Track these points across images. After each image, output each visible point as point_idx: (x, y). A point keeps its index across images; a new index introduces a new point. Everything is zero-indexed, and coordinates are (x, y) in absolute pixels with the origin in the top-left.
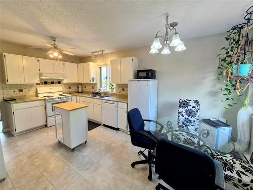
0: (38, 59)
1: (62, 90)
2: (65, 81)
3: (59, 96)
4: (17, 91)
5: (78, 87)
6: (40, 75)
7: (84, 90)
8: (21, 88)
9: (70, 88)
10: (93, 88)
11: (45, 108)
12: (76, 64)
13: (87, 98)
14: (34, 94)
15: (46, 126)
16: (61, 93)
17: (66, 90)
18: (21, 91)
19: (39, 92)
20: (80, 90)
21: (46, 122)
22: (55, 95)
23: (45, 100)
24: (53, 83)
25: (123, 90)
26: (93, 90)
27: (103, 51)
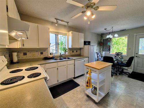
25: (73, 52)
26: (43, 56)
27: (68, 23)
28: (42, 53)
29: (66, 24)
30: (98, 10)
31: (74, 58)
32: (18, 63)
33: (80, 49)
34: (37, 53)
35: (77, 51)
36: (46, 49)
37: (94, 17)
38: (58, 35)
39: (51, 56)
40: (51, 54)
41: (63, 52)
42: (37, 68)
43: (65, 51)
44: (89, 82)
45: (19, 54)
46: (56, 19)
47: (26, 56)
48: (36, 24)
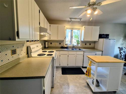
4: (9, 53)
9: (42, 44)
18: (14, 52)
25: (86, 44)
26: (60, 46)
27: (81, 19)
28: (60, 44)
29: (79, 20)
30: (102, 5)
31: (84, 50)
32: (47, 48)
33: (95, 42)
34: (57, 43)
35: (90, 44)
36: (62, 41)
37: (96, 13)
38: (73, 30)
39: (66, 46)
40: (66, 45)
41: (75, 44)
42: (54, 52)
43: (78, 43)
44: (88, 72)
45: (48, 43)
46: (70, 18)
47: (51, 45)
48: (57, 25)
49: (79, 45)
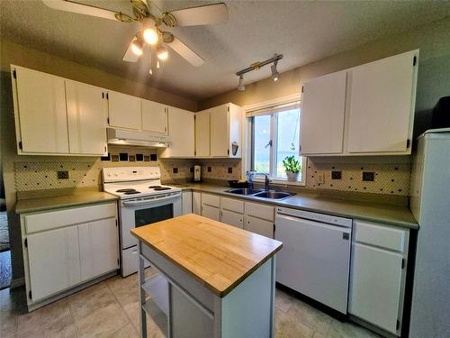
0: (105, 91)
1: (159, 175)
2: (167, 154)
3: (152, 191)
4: (53, 175)
5: (192, 170)
6: (110, 133)
7: (207, 175)
8: (64, 170)
9: (175, 171)
10: (230, 171)
11: (119, 223)
12: (192, 114)
13: (224, 198)
14: (96, 184)
15: (119, 273)
16: (158, 183)
17: (168, 177)
18: (63, 175)
19: (106, 178)
20: (197, 176)
21: (120, 261)
22: (144, 189)
23: (118, 200)
24: (140, 158)
25: (337, 176)
26: (231, 177)
27: (276, 60)
34: (224, 169)
35: (368, 177)
36: (237, 161)
45: (204, 168)
46: (238, 74)
47: (210, 173)
49: (300, 178)
